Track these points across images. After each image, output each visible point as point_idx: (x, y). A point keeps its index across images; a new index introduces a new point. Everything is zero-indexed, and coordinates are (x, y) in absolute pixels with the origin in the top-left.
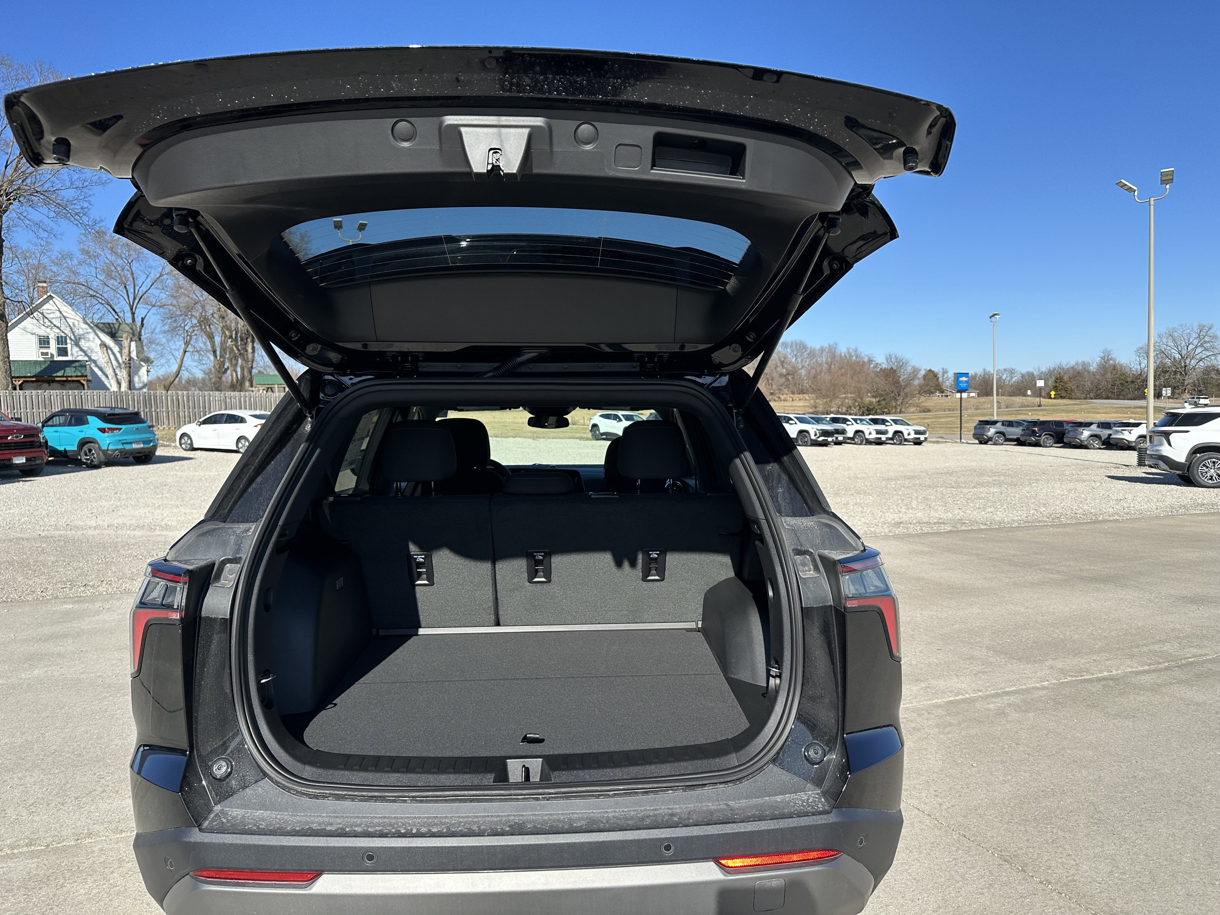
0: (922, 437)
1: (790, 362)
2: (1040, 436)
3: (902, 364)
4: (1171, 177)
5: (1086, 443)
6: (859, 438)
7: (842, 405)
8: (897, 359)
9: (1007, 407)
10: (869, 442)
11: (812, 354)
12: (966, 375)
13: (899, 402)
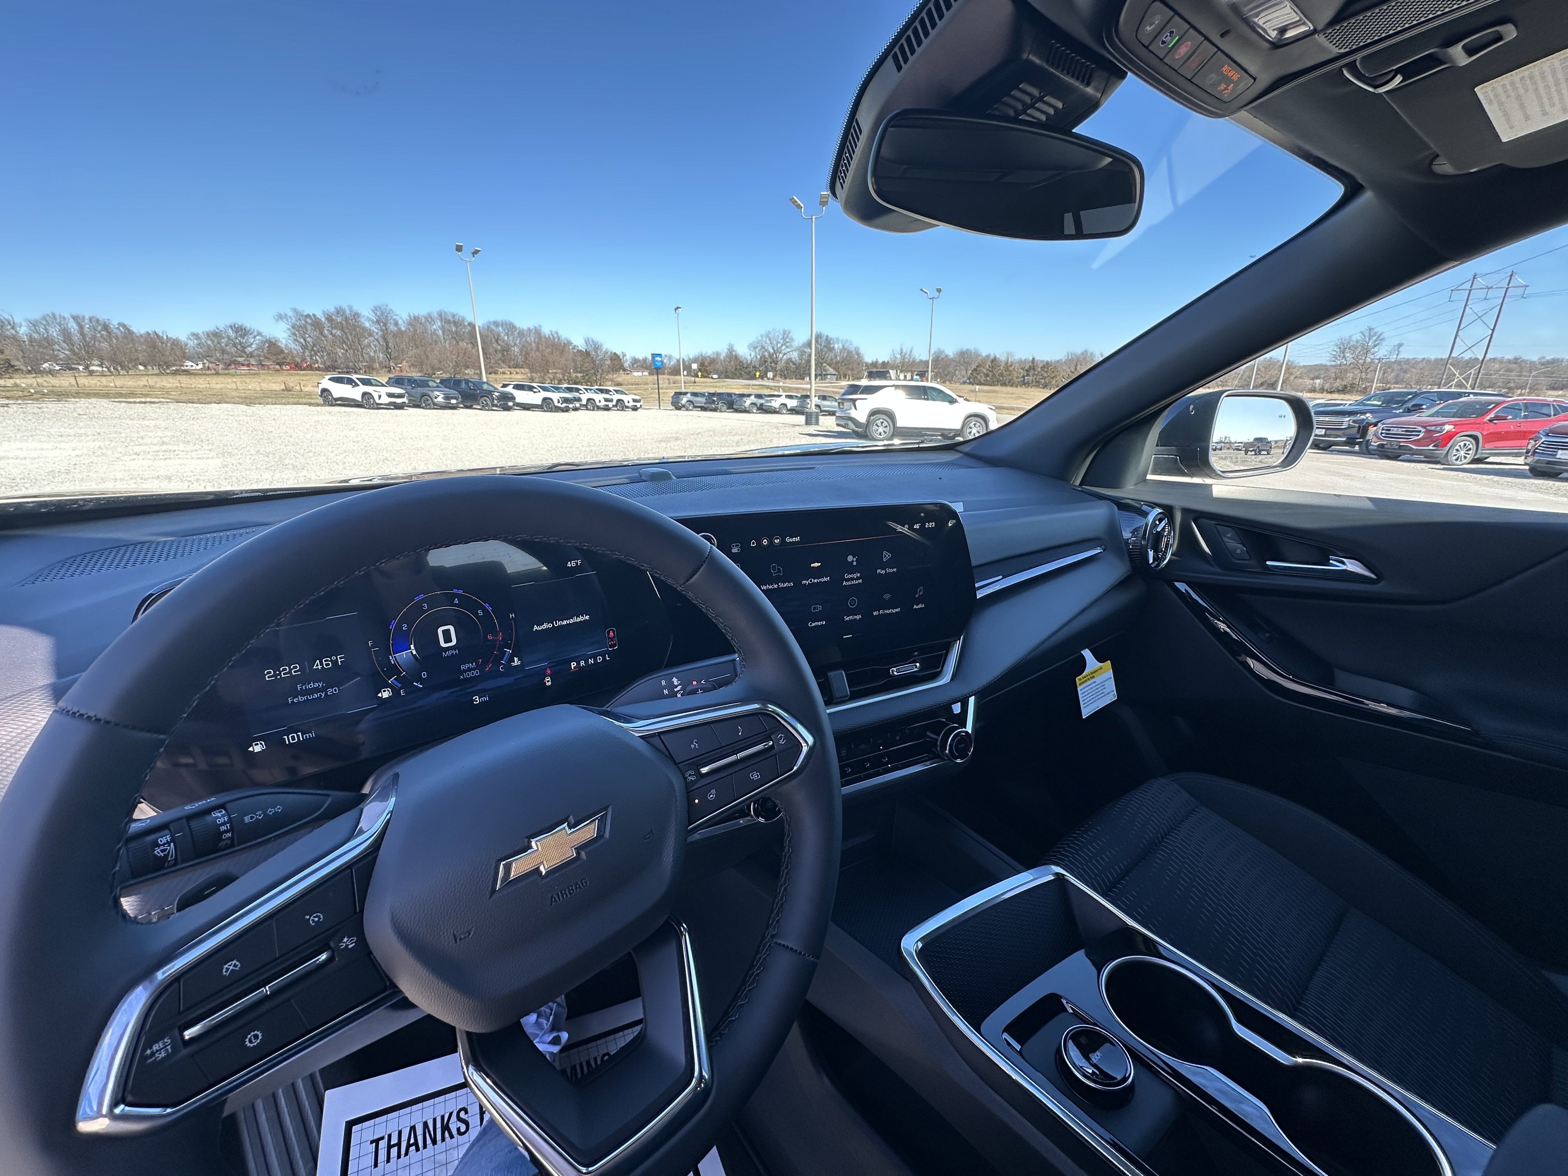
0: (638, 405)
1: (504, 340)
2: (718, 404)
3: (597, 347)
4: (826, 200)
5: (748, 409)
6: (591, 405)
7: (554, 378)
8: (593, 342)
9: (674, 383)
10: (599, 408)
11: (521, 334)
12: (660, 355)
13: (599, 377)
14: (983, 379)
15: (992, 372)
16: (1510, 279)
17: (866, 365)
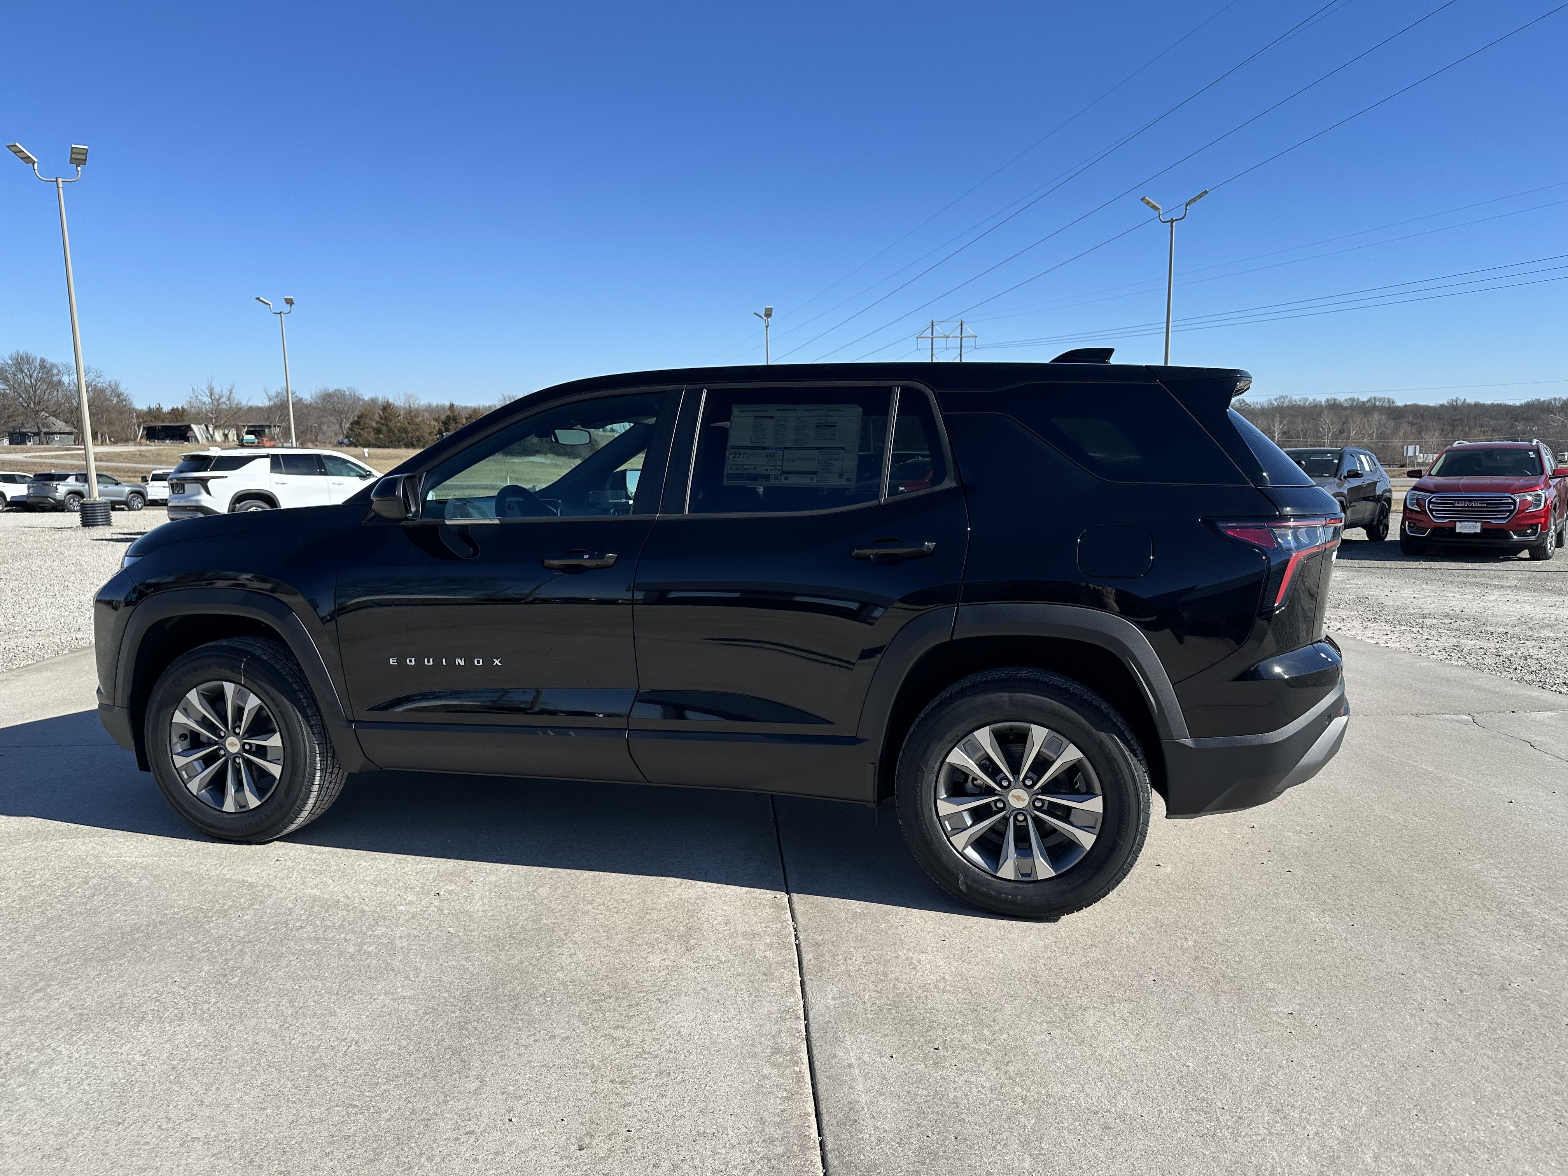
4: (83, 157)
14: (372, 437)
15: (387, 426)
16: (962, 329)
17: (138, 417)
